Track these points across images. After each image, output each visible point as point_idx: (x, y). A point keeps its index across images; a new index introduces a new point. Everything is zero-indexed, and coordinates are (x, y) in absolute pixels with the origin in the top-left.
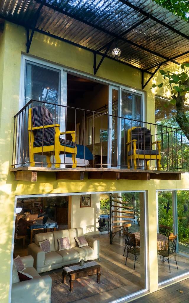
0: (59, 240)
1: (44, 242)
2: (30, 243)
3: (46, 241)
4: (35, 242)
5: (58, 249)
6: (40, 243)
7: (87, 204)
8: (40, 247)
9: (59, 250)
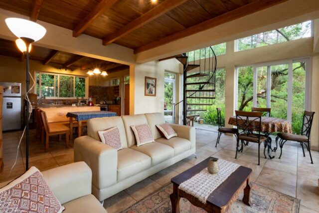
0: (134, 129)
1: (109, 130)
2: (78, 137)
3: (111, 129)
4: (88, 133)
5: (134, 143)
6: (101, 134)
7: (152, 93)
8: (101, 141)
9: (136, 144)
